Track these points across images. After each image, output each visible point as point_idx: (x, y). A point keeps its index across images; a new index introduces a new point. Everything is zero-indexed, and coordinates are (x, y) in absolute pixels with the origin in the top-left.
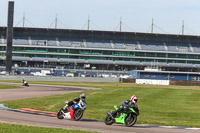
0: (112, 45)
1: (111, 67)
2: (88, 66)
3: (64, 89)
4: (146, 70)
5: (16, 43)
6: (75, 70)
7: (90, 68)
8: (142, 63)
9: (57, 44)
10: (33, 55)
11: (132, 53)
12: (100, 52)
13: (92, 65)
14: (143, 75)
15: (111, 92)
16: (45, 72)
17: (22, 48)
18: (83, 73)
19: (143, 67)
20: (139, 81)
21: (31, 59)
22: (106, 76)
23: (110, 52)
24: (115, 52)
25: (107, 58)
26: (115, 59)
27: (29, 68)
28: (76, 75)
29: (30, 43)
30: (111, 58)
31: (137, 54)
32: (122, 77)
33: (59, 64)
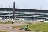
0: (39, 13)
1: (38, 18)
2: (33, 18)
3: (27, 24)
4: (47, 19)
5: (16, 12)
6: (30, 19)
7: (33, 19)
8: (46, 17)
9: (25, 13)
10: (20, 15)
11: (43, 15)
12: (36, 14)
13: (34, 18)
14: (46, 20)
15: (38, 24)
16: (22, 19)
17: (17, 14)
18: (32, 20)
19: (46, 18)
20: (45, 22)
21: (19, 16)
22: (37, 20)
23: (38, 15)
24: (39, 15)
25: (37, 16)
26: (39, 16)
27: (19, 19)
28: (30, 20)
29: (19, 12)
30: (38, 16)
31: (45, 15)
32: (41, 20)
33: (26, 17)
